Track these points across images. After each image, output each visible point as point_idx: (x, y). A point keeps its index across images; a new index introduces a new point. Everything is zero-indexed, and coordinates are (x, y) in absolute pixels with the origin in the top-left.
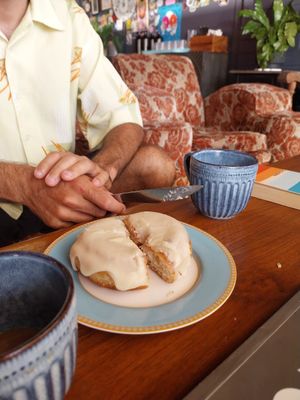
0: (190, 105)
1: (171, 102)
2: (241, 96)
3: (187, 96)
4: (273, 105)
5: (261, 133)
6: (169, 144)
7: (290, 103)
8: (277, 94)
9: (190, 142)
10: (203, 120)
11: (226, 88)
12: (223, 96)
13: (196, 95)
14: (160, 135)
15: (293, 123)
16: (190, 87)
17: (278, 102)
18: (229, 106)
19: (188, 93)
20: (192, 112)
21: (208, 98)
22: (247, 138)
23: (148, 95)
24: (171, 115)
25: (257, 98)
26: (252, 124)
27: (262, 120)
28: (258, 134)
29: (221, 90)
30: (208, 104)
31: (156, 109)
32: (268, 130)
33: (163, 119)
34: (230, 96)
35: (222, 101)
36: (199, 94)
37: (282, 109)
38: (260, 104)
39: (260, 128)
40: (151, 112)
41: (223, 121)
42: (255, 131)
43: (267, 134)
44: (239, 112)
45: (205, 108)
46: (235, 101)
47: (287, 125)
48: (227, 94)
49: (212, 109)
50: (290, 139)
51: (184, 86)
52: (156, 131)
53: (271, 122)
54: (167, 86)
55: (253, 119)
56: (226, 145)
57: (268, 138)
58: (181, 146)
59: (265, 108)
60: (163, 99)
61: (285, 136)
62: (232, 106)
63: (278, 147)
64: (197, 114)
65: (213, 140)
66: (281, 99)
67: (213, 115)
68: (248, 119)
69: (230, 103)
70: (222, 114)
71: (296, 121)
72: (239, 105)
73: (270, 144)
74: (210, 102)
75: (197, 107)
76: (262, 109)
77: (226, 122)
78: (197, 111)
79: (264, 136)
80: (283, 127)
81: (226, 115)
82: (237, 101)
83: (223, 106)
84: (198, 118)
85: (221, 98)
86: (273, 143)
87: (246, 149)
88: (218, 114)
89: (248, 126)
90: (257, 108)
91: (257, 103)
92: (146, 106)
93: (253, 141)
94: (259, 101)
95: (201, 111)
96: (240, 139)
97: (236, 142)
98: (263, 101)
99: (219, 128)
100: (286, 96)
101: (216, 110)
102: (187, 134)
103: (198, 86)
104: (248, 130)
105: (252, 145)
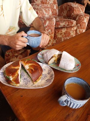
0: (54, 9)
1: (49, 10)
2: (70, 8)
3: (53, 6)
4: (79, 11)
5: (75, 20)
6: (49, 25)
7: (84, 11)
8: (81, 7)
9: (55, 24)
10: (58, 14)
11: (65, 4)
12: (65, 7)
13: (56, 6)
14: (46, 22)
15: (84, 18)
16: (54, 3)
17: (81, 10)
18: (66, 10)
19: (54, 5)
20: (55, 11)
21: (60, 7)
22: (70, 22)
23: (43, 8)
24: (49, 15)
25: (75, 9)
26: (72, 17)
27: (75, 16)
28: (74, 21)
29: (64, 4)
30: (60, 9)
31: (45, 13)
32: (77, 19)
33: (47, 16)
34: (67, 7)
35: (64, 9)
36: (57, 5)
37: (82, 12)
38: (75, 11)
39: (74, 19)
40: (43, 14)
41: (64, 15)
42: (73, 19)
43: (76, 21)
44: (69, 13)
45: (59, 10)
46: (68, 9)
47: (82, 18)
48: (66, 6)
49: (61, 11)
50: (83, 23)
51: (53, 2)
52: (45, 21)
53: (78, 17)
54: (47, 3)
55: (73, 15)
56: (65, 25)
57: (76, 22)
58: (52, 25)
59: (77, 12)
60: (47, 9)
61: (81, 22)
62: (67, 10)
63: (79, 25)
64: (56, 12)
65: (61, 23)
66: (82, 9)
67: (61, 13)
68: (71, 15)
69: (66, 9)
70: (64, 13)
71: (85, 17)
72: (69, 10)
73: (77, 24)
74: (60, 8)
75: (56, 10)
76: (76, 12)
77: (65, 16)
78: (56, 11)
79: (75, 21)
80: (81, 19)
81: (65, 13)
82: (69, 9)
83: (64, 10)
84: (56, 13)
85: (64, 7)
86: (78, 24)
87: (70, 26)
88: (62, 13)
89: (71, 18)
90: (74, 12)
91: (74, 10)
92: (42, 12)
93: (72, 23)
94: (75, 10)
95: (57, 11)
96: (69, 23)
97: (67, 24)
98: (76, 10)
99: (62, 17)
100: (83, 8)
101: (62, 11)
102: (54, 22)
103: (57, 2)
104: (71, 19)
105: (72, 25)
